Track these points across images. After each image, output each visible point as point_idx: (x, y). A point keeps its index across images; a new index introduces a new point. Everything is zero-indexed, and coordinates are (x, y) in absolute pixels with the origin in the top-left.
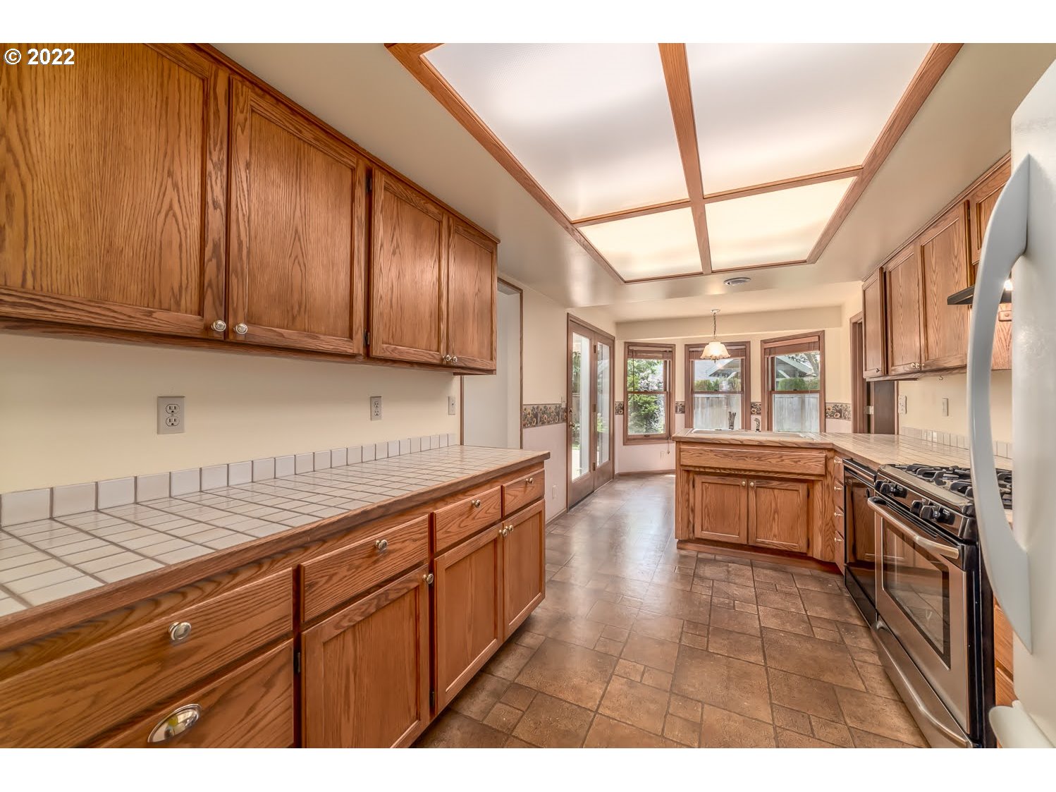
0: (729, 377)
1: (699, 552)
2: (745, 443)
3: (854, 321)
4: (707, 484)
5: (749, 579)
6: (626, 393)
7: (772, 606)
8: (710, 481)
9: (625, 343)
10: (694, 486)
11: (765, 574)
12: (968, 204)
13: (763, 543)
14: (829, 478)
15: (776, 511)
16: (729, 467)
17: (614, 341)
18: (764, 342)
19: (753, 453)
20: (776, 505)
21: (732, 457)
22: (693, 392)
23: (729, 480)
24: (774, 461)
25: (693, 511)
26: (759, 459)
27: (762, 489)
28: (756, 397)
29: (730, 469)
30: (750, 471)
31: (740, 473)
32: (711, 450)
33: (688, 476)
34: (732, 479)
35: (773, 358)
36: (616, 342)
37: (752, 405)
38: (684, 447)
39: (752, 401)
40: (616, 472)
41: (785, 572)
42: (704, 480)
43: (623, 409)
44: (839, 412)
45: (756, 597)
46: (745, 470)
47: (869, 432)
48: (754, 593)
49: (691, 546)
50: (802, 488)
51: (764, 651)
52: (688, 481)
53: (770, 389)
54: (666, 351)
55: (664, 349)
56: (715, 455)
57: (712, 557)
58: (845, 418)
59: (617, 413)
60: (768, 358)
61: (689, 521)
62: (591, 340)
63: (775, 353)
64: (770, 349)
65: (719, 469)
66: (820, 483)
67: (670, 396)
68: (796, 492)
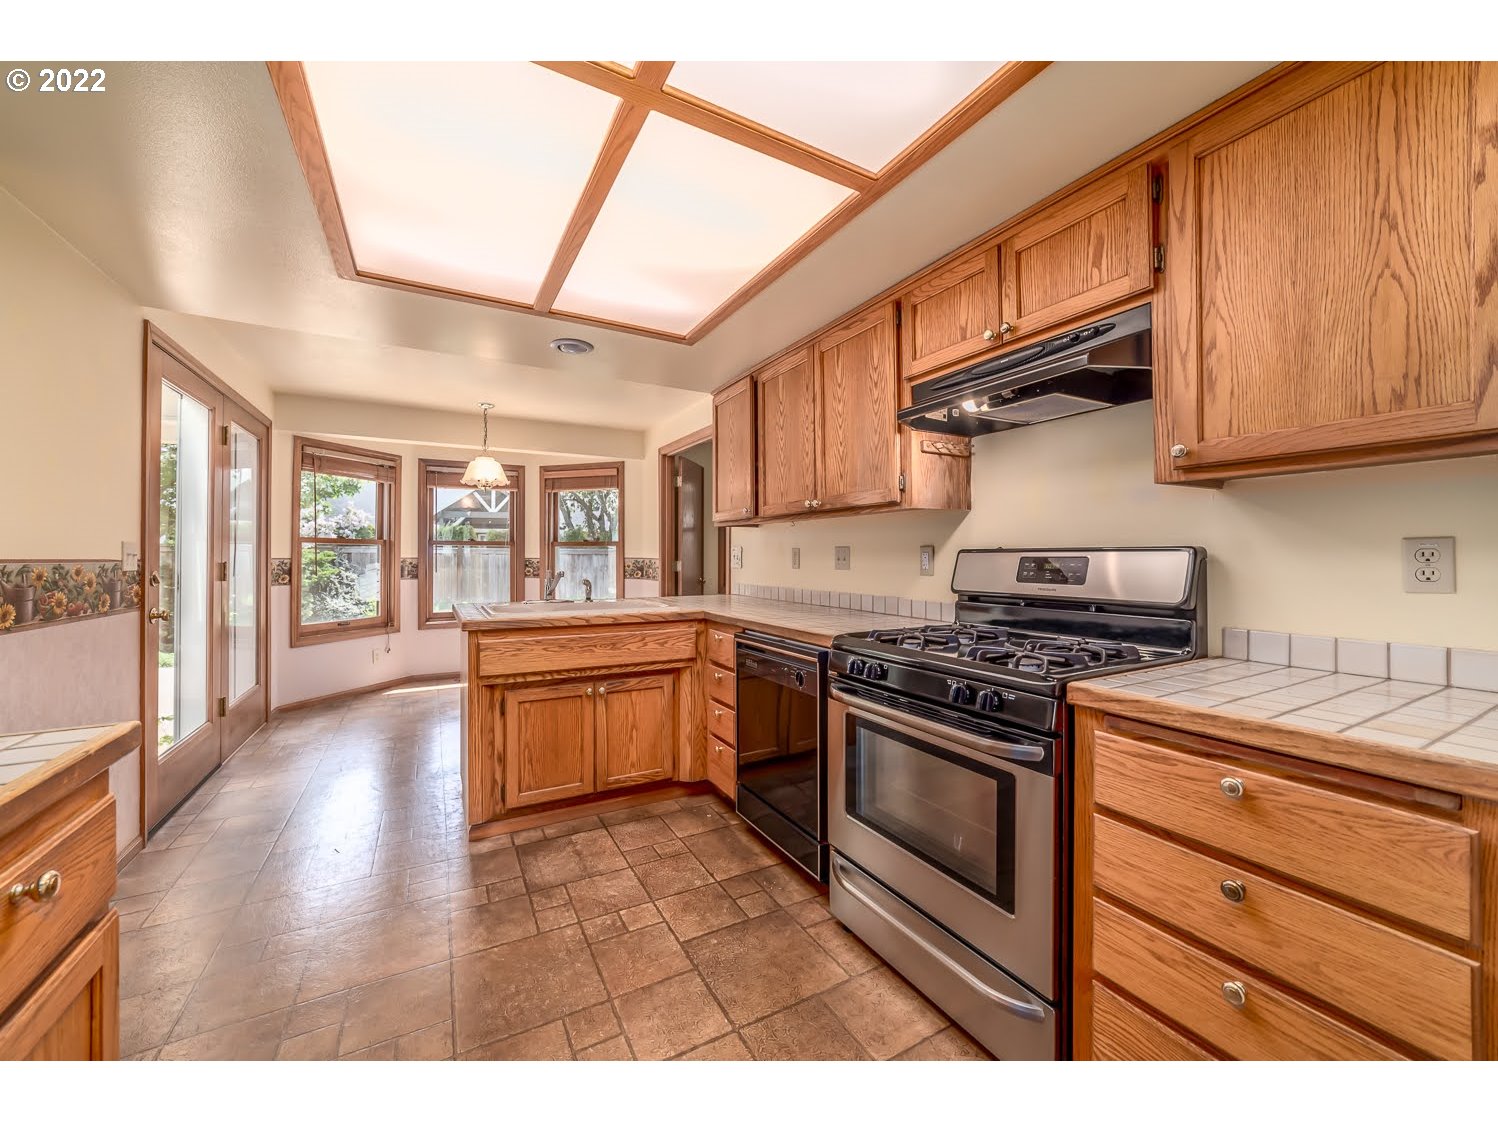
0: (454, 524)
1: (513, 834)
2: (594, 622)
3: (663, 452)
4: (527, 705)
5: (613, 854)
6: (296, 541)
7: (672, 892)
8: (532, 698)
9: (296, 438)
10: (503, 713)
11: (632, 834)
12: (898, 306)
13: (617, 781)
14: (699, 661)
15: (634, 726)
16: (567, 667)
17: (268, 429)
18: (544, 469)
19: (604, 638)
20: (634, 716)
21: (572, 648)
22: (431, 542)
23: (566, 690)
24: (633, 647)
25: (502, 760)
26: (614, 646)
27: (615, 695)
28: (533, 551)
29: (568, 671)
30: (599, 668)
31: (583, 674)
32: (538, 642)
33: (492, 695)
34: (570, 686)
35: (555, 495)
36: (275, 432)
37: (527, 563)
38: (485, 641)
39: (527, 556)
40: (274, 704)
41: (649, 817)
42: (522, 699)
43: (290, 572)
44: (640, 570)
45: (642, 884)
46: (592, 669)
47: (677, 594)
48: (636, 880)
49: (497, 829)
50: (667, 681)
51: (716, 999)
52: (492, 707)
53: (552, 540)
54: (382, 466)
55: (381, 462)
56: (544, 649)
57: (536, 835)
58: (648, 577)
59: (276, 581)
60: (549, 494)
61: (494, 781)
62: (212, 410)
63: (560, 488)
64: (554, 480)
65: (550, 672)
66: (688, 671)
67: (389, 548)
68: (659, 690)
